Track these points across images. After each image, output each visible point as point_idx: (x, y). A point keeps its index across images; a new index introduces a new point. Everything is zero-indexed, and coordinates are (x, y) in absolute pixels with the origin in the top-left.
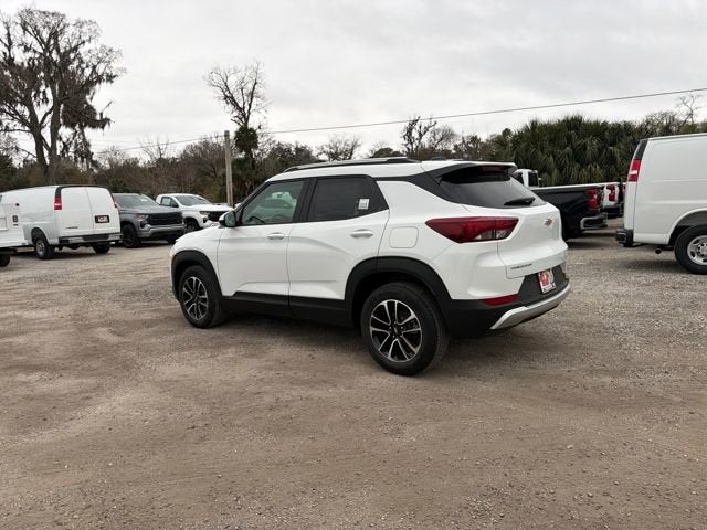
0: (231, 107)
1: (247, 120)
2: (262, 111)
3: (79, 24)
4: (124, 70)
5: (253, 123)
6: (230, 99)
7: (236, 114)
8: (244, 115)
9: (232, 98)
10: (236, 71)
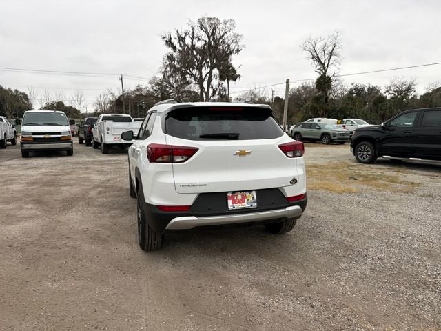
0: (316, 63)
1: (326, 71)
2: (337, 64)
3: (226, 22)
4: (244, 46)
5: (329, 73)
6: (316, 58)
7: (319, 67)
8: (324, 68)
9: (318, 57)
10: (322, 39)
